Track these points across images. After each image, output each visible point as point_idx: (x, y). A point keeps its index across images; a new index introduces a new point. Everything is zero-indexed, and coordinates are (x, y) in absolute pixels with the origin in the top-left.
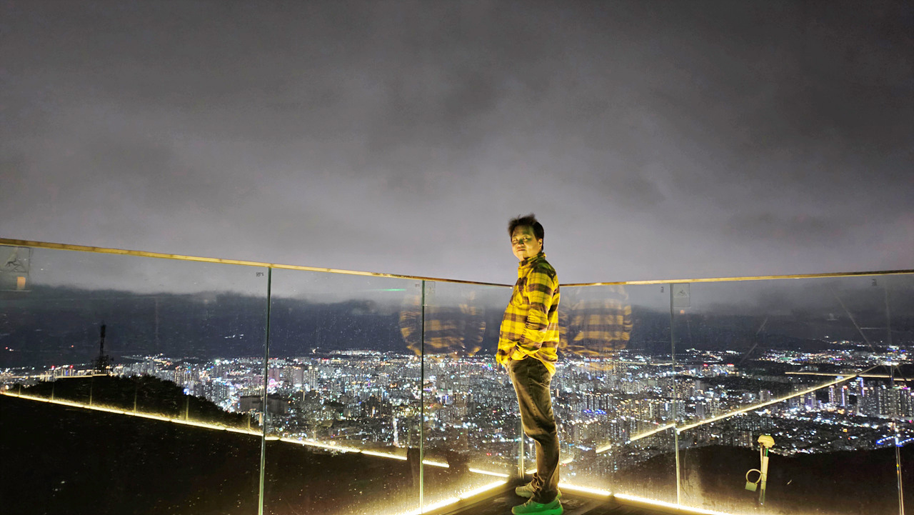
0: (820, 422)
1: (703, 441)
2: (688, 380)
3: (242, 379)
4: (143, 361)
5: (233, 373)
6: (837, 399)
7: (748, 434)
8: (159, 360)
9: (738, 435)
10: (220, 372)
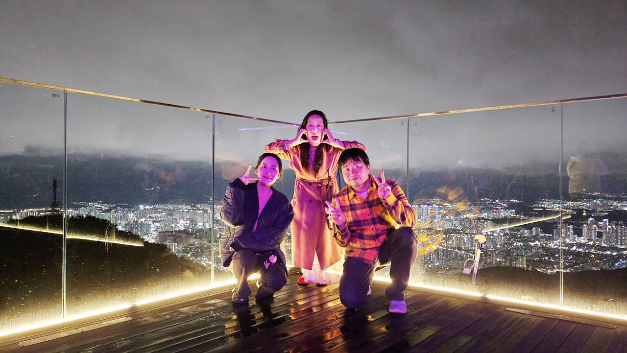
0: (575, 250)
1: (491, 263)
2: (482, 220)
3: (159, 219)
4: (87, 206)
5: (153, 215)
6: (588, 235)
7: (523, 259)
8: (98, 206)
9: (516, 259)
10: (144, 214)
